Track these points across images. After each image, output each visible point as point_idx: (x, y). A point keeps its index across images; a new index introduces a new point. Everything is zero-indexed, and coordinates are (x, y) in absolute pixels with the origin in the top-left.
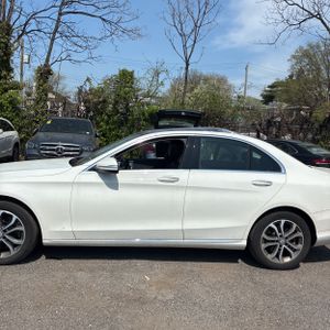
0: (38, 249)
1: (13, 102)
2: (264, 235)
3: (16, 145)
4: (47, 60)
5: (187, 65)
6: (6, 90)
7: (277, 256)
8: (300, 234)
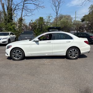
0: (24, 58)
1: (14, 28)
2: (69, 52)
3: (15, 38)
4: (21, 16)
5: (57, 14)
6: (12, 25)
7: (72, 57)
8: (77, 52)
